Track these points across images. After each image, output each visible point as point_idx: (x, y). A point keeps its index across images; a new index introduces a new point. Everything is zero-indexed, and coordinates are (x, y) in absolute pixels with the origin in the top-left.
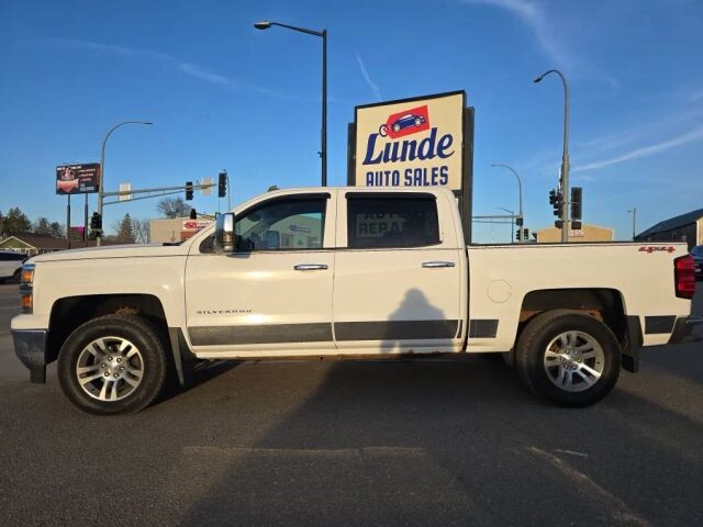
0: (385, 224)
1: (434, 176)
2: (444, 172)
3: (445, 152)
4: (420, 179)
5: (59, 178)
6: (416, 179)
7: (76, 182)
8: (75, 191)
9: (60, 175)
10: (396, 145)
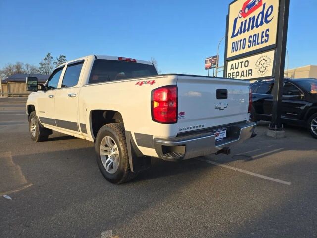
0: (238, 72)
1: (262, 37)
2: (268, 33)
3: (269, 19)
4: (255, 41)
5: (206, 63)
6: (253, 41)
7: (211, 64)
8: (210, 68)
9: (206, 62)
10: (246, 21)
